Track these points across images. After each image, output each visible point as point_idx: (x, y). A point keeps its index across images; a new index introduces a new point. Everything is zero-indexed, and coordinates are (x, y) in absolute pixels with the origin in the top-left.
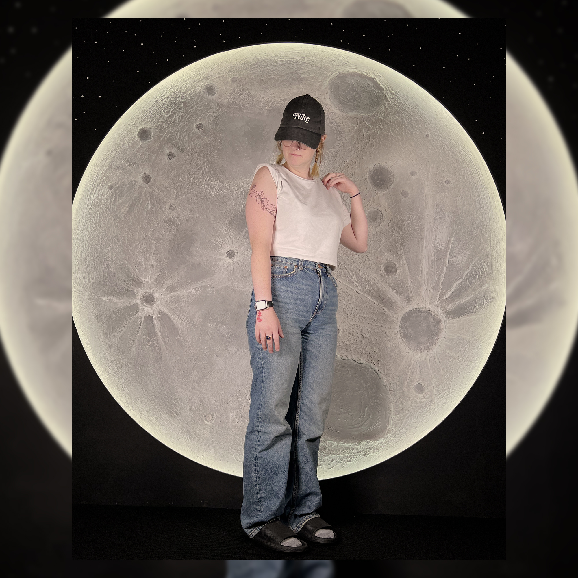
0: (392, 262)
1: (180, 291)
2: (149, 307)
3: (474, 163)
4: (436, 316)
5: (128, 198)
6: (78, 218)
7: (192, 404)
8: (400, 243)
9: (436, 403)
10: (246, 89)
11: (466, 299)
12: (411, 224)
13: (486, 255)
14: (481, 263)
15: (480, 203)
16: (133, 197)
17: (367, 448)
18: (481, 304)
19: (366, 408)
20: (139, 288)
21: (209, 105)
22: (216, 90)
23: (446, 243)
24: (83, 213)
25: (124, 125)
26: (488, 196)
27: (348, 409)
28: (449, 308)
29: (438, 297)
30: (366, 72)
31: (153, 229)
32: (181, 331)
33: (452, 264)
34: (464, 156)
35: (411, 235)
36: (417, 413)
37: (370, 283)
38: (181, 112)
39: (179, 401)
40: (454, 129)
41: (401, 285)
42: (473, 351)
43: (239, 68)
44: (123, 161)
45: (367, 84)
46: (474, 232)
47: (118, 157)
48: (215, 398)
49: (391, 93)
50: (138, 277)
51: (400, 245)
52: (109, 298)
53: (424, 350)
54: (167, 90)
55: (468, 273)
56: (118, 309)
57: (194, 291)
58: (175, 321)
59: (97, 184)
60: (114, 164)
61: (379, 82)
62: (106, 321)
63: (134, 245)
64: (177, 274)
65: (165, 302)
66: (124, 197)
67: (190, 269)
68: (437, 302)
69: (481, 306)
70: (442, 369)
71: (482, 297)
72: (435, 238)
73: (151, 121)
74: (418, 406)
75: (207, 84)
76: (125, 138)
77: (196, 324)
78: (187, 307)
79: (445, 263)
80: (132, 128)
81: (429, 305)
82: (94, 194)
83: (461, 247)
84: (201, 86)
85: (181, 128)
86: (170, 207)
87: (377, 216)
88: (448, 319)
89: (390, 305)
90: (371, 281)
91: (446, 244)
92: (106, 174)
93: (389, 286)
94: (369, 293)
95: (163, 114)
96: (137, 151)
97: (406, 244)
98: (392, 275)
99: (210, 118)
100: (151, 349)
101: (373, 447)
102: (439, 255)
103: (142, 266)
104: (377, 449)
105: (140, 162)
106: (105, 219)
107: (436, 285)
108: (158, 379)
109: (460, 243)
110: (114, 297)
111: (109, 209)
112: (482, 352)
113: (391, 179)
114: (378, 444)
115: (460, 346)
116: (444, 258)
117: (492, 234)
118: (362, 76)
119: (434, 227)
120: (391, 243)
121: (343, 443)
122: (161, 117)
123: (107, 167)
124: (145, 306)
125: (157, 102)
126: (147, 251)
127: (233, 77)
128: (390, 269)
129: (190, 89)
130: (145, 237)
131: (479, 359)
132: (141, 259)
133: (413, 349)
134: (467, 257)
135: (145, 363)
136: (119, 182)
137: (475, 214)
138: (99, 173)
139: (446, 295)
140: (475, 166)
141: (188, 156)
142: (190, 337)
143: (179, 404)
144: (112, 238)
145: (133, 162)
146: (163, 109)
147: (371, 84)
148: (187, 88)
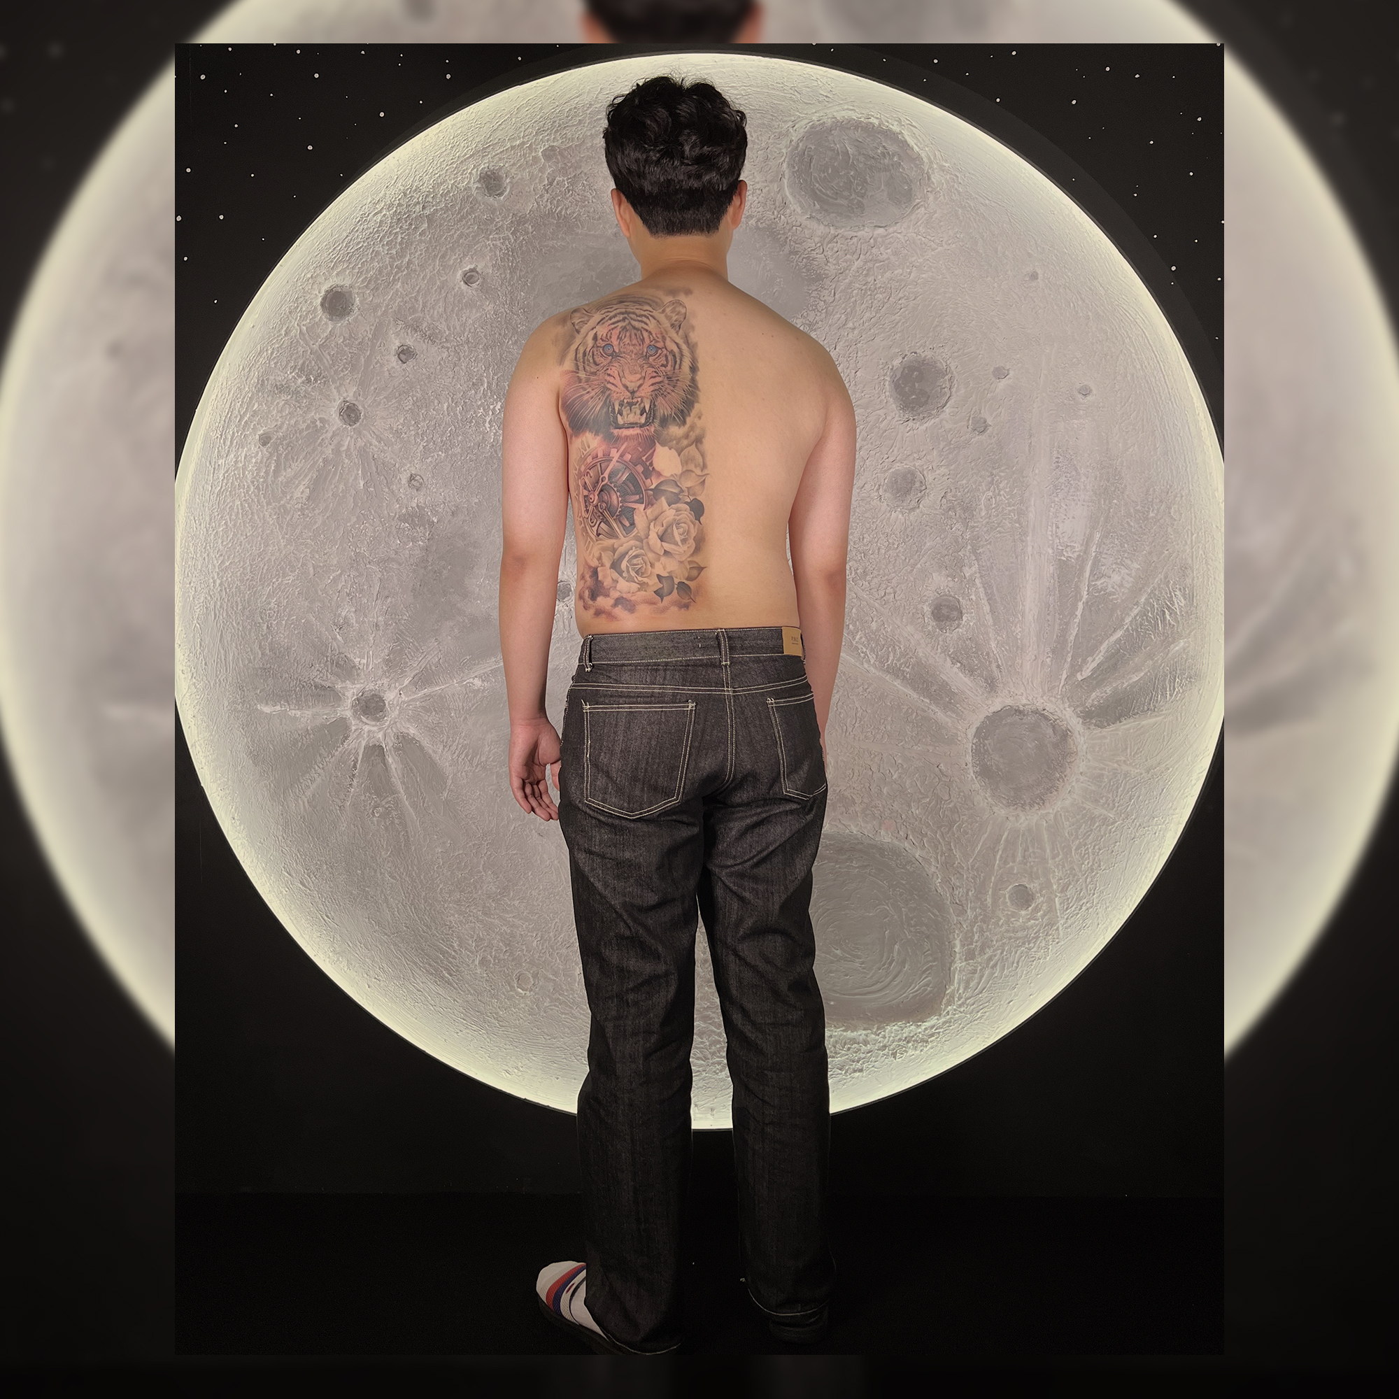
0: (951, 596)
1: (446, 684)
2: (373, 726)
3: (1150, 341)
4: (1058, 721)
5: (307, 463)
6: (192, 518)
7: (485, 951)
8: (969, 547)
9: (1061, 928)
10: (583, 175)
11: (1130, 678)
12: (996, 500)
13: (1181, 569)
14: (1169, 588)
15: (1165, 442)
16: (321, 460)
17: (900, 1040)
18: (1168, 689)
19: (896, 947)
20: (347, 681)
21: (492, 220)
22: (508, 180)
23: (1081, 542)
24: (203, 506)
25: (288, 282)
26: (1185, 421)
27: (853, 951)
28: (1090, 701)
29: (1064, 676)
30: (877, 118)
31: (371, 536)
32: (452, 779)
33: (1097, 594)
34: (1126, 324)
35: (997, 528)
36: (1016, 953)
37: (897, 648)
38: (424, 242)
39: (455, 945)
40: (1100, 254)
41: (974, 649)
42: (1149, 803)
43: (561, 122)
44: (291, 373)
45: (881, 148)
46: (1151, 515)
47: (277, 362)
48: (539, 934)
49: (942, 168)
50: (343, 656)
51: (970, 552)
52: (278, 708)
53: (1031, 806)
54: (387, 187)
55: (1137, 614)
56: (300, 733)
57: (478, 683)
58: (436, 758)
59: (231, 433)
60: (268, 379)
61: (911, 142)
62: (273, 762)
63: (329, 578)
64: (436, 644)
65: (410, 712)
66: (299, 461)
67: (465, 630)
68: (1062, 688)
69: (1168, 695)
70: (1074, 848)
71: (1170, 673)
72: (1054, 532)
73: (353, 268)
74: (1018, 938)
75: (485, 168)
76: (290, 313)
77: (486, 761)
78: (464, 720)
79: (1080, 594)
80: (306, 289)
81: (1042, 697)
82: (227, 456)
83: (1118, 551)
84: (470, 173)
85: (426, 282)
86: (411, 481)
87: (913, 482)
88: (1089, 728)
89: (947, 699)
90: (900, 642)
91: (1082, 545)
92: (252, 404)
93: (943, 654)
94: (895, 672)
95: (381, 249)
96: (321, 346)
97: (983, 549)
98: (951, 626)
99: (495, 253)
100: (383, 823)
101: (913, 1036)
102: (1066, 573)
103: (352, 627)
104: (923, 1041)
105: (333, 373)
106: (256, 517)
107: (1059, 646)
108: (404, 893)
109: (1116, 542)
110: (289, 704)
111: (264, 492)
112: (1171, 804)
113: (946, 389)
114: (926, 1029)
115: (1117, 792)
116: (1076, 579)
117: (1195, 517)
118: (869, 129)
119: (1053, 505)
120: (947, 548)
121: (843, 1031)
122: (375, 256)
123: (254, 388)
124: (363, 722)
125: (363, 219)
126: (362, 591)
127: (547, 146)
128: (945, 611)
129: (444, 182)
130: (354, 558)
131: (1164, 823)
132: (347, 611)
133: (1004, 802)
134: (1133, 575)
135: (372, 857)
136: (283, 423)
137: (1153, 467)
138: (235, 405)
139: (1082, 671)
140: (1154, 348)
141: (446, 353)
142: (474, 792)
143: (455, 951)
144: (275, 563)
145: (314, 372)
146: (378, 236)
147: (892, 148)
148: (434, 180)
